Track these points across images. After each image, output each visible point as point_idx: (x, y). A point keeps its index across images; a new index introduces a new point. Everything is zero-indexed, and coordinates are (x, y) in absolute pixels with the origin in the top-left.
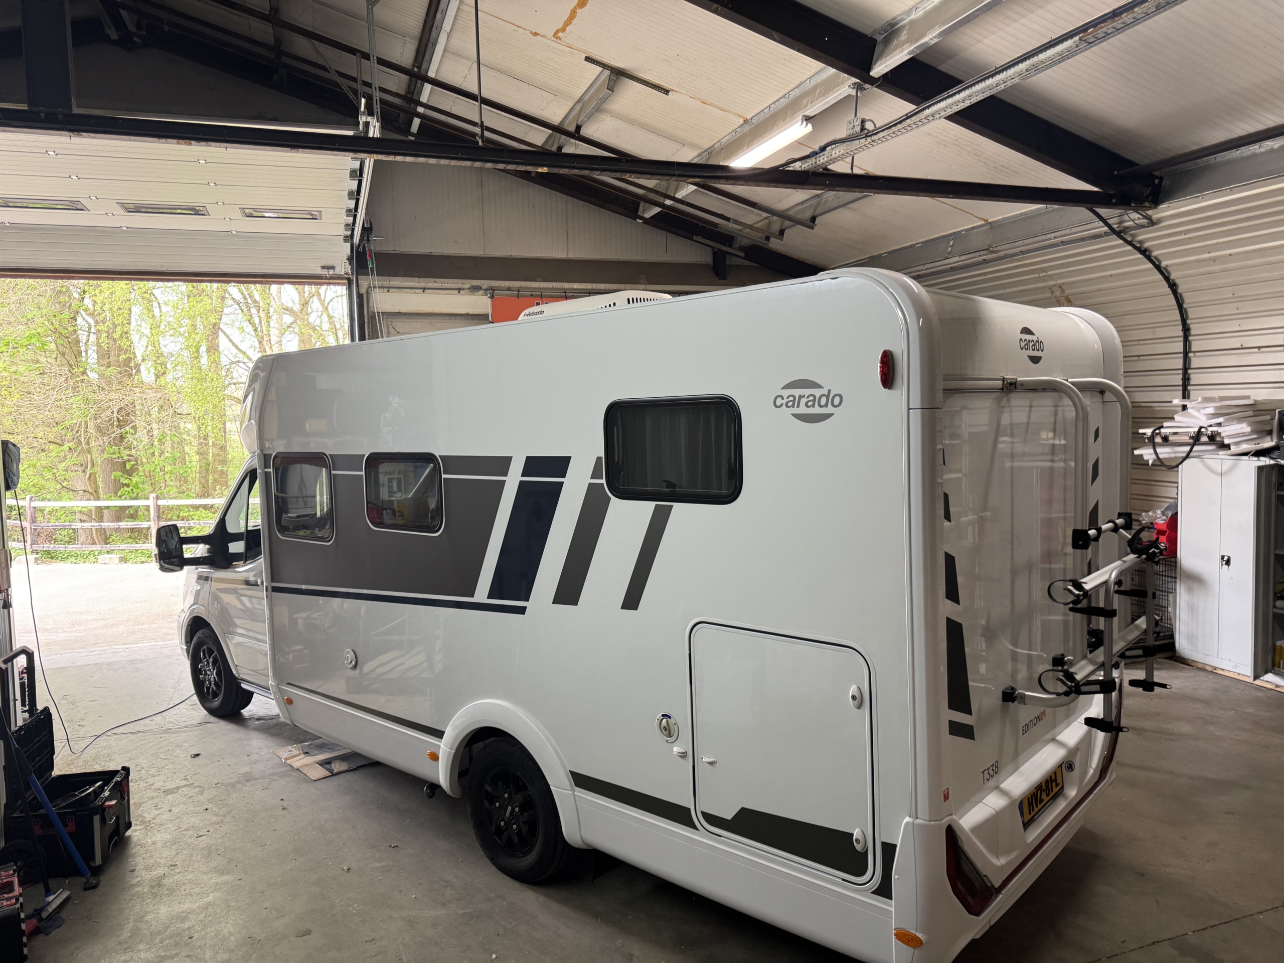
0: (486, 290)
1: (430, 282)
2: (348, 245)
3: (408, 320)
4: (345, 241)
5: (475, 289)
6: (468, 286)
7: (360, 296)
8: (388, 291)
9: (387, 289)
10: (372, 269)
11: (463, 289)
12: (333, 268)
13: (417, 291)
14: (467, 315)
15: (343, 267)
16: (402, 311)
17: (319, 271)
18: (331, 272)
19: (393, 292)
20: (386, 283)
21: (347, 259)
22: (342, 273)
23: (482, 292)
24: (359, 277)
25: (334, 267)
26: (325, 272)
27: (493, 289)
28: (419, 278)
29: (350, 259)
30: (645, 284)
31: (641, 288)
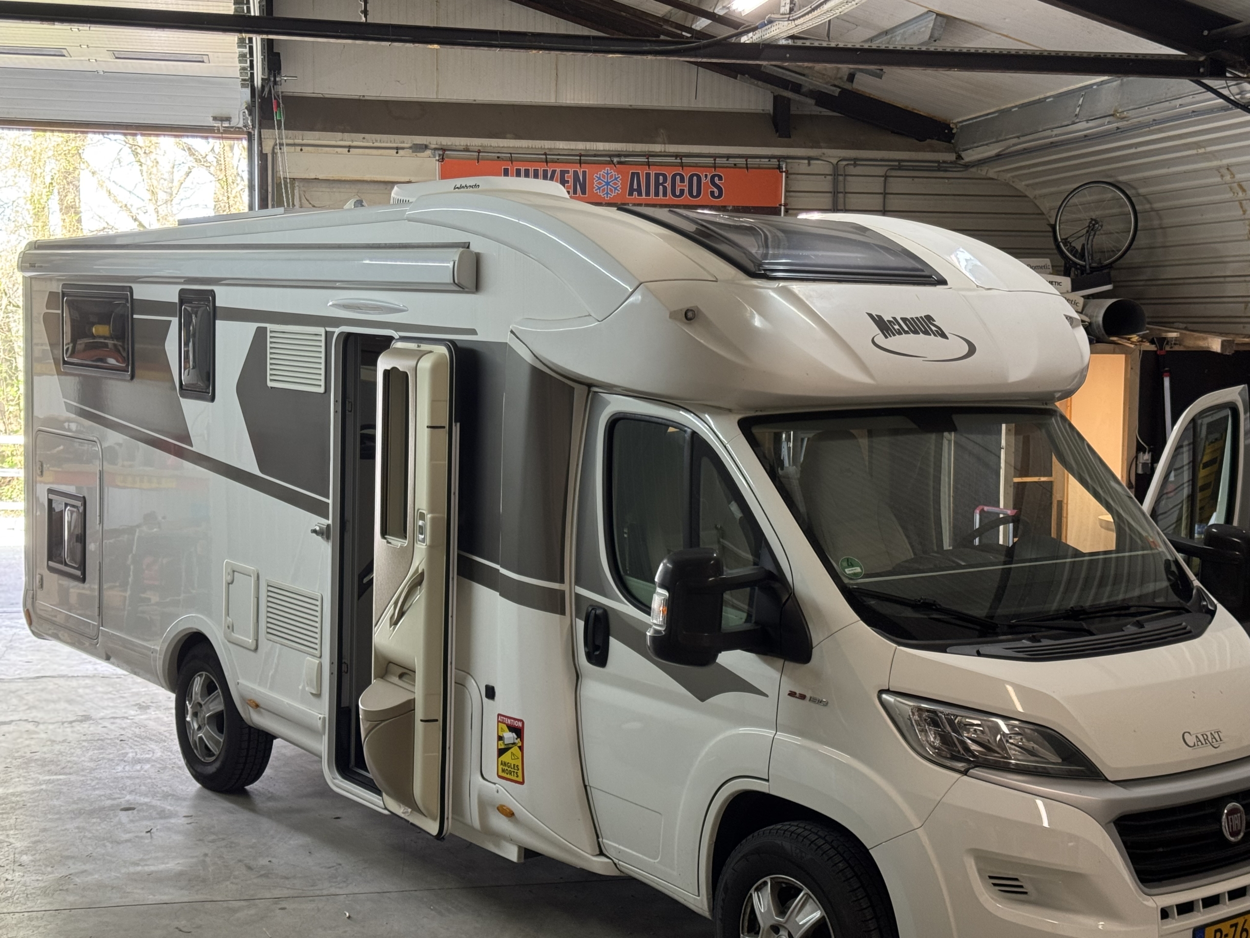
0: (435, 149)
1: (357, 139)
2: (248, 91)
3: (328, 190)
4: (243, 86)
5: (419, 148)
6: (409, 144)
7: (263, 157)
8: (301, 150)
9: (299, 148)
10: (279, 122)
11: (403, 148)
12: (228, 119)
13: (339, 150)
15: (239, 118)
16: (321, 176)
17: (211, 122)
18: (226, 124)
20: (298, 140)
21: (246, 108)
22: (241, 125)
23: (428, 152)
24: (262, 130)
25: (230, 118)
26: (218, 124)
27: (443, 149)
28: (343, 132)
29: (250, 109)
30: (665, 144)
31: (657, 148)
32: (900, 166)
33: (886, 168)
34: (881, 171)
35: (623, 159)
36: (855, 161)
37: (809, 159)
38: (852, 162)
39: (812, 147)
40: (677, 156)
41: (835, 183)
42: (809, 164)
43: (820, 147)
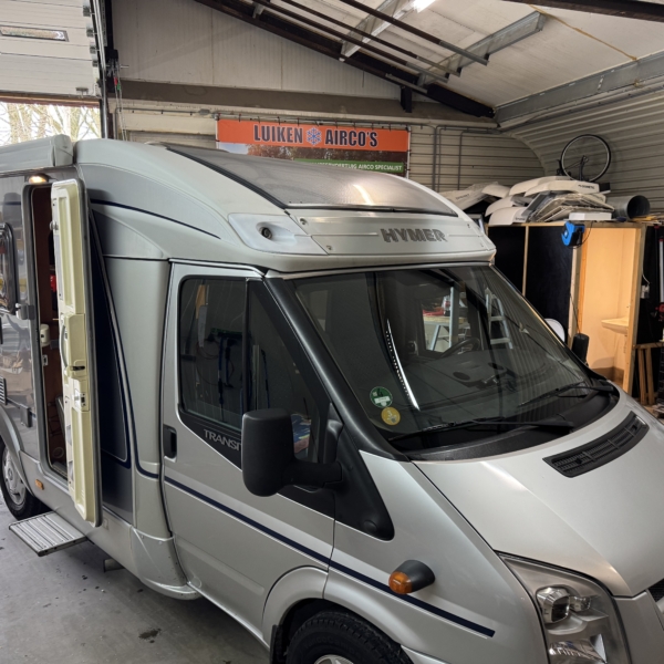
0: (214, 113)
1: (167, 105)
2: (97, 70)
4: (94, 65)
5: (204, 112)
6: (198, 109)
7: (110, 115)
8: (133, 112)
9: (132, 110)
10: (119, 93)
11: (194, 112)
12: (86, 90)
13: (156, 112)
14: (198, 135)
15: (94, 91)
16: (146, 129)
17: (75, 93)
18: (85, 94)
19: (137, 113)
20: (131, 105)
21: (97, 82)
22: (94, 94)
23: (210, 115)
24: (108, 99)
25: (88, 89)
26: (79, 93)
27: (219, 113)
28: (158, 101)
29: (100, 83)
30: (345, 113)
31: (341, 116)
32: (468, 130)
33: (461, 131)
34: (459, 133)
35: (322, 122)
36: (445, 127)
37: (422, 125)
39: (423, 118)
40: (351, 121)
41: (435, 139)
42: (422, 128)
43: (428, 118)
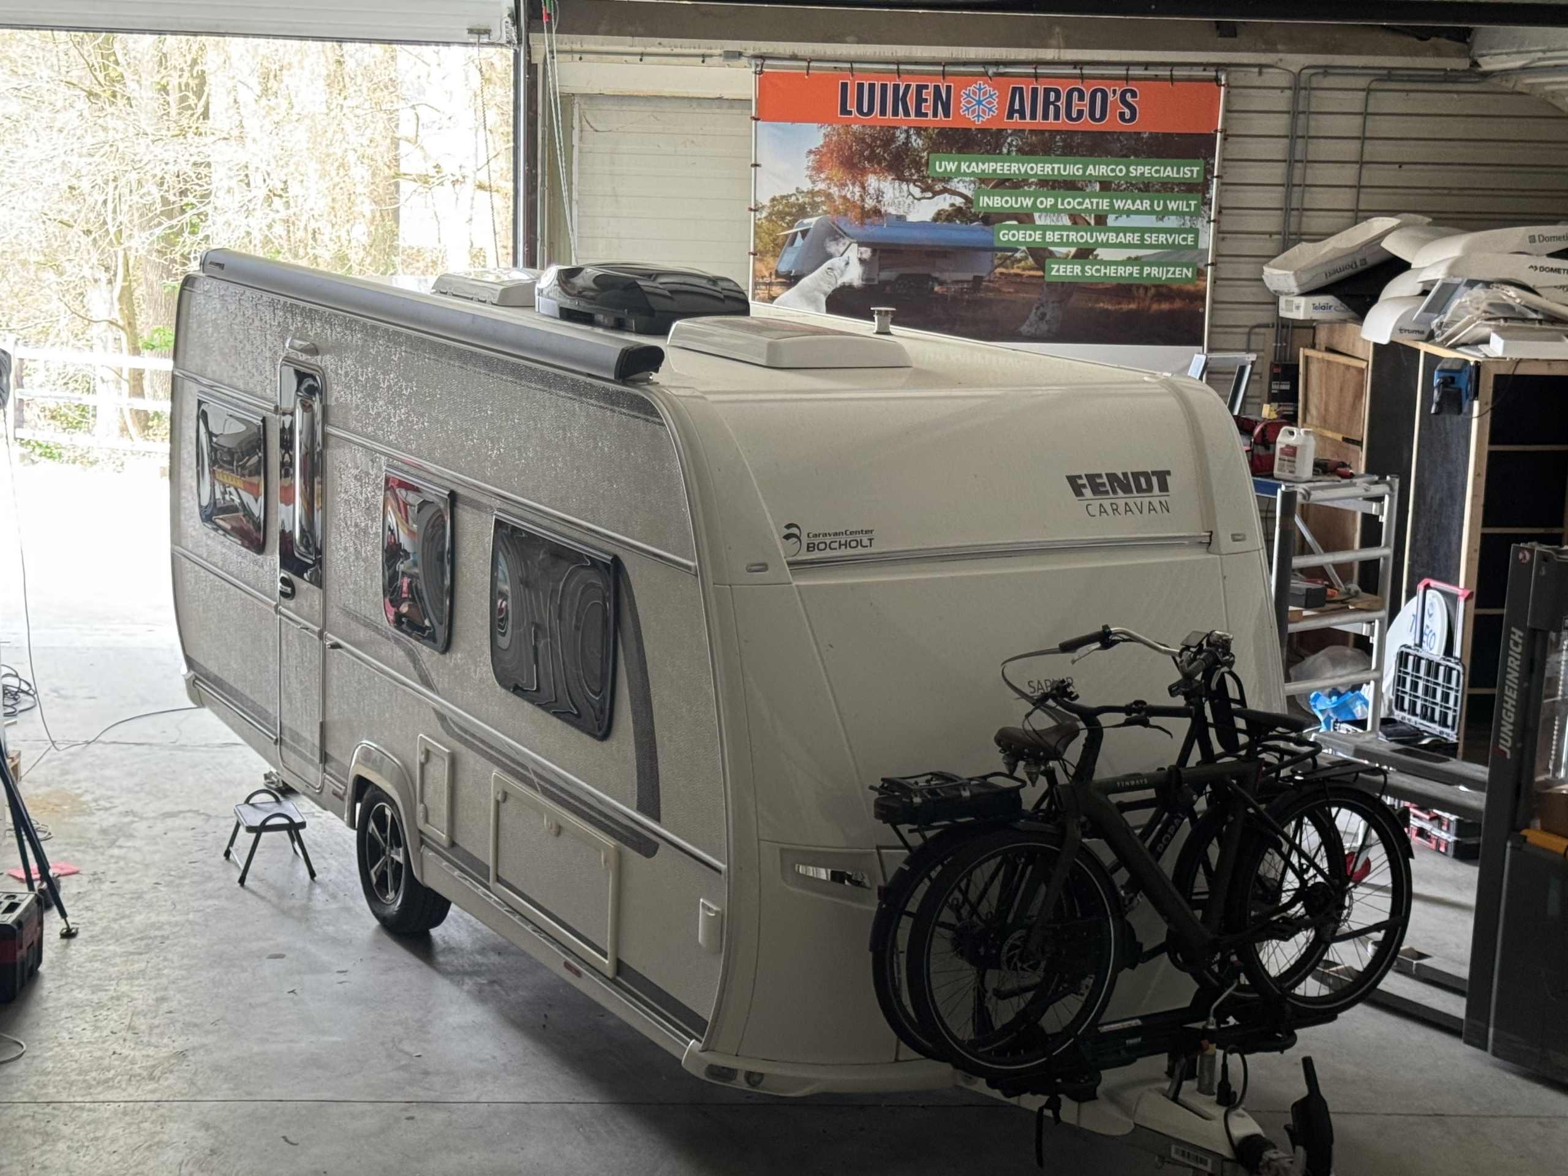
0: (752, 58)
1: (652, 45)
3: (617, 108)
5: (732, 55)
6: (719, 51)
8: (581, 59)
9: (578, 56)
11: (711, 56)
12: (487, 30)
13: (629, 58)
14: (720, 99)
15: (504, 30)
16: (606, 92)
17: (466, 36)
18: (485, 36)
19: (589, 61)
20: (577, 47)
21: (509, 16)
22: (503, 38)
23: (744, 61)
24: (529, 38)
25: (490, 29)
27: (762, 57)
28: (633, 36)
29: (515, 17)
30: (1060, 48)
31: (1049, 54)
32: (1390, 75)
33: (1368, 79)
34: (1362, 82)
35: (1002, 70)
36: (1326, 70)
37: (1261, 66)
38: (1321, 71)
39: (1264, 51)
40: (1076, 64)
41: (1295, 100)
42: (1260, 73)
43: (1277, 51)
